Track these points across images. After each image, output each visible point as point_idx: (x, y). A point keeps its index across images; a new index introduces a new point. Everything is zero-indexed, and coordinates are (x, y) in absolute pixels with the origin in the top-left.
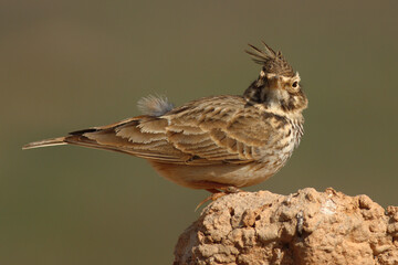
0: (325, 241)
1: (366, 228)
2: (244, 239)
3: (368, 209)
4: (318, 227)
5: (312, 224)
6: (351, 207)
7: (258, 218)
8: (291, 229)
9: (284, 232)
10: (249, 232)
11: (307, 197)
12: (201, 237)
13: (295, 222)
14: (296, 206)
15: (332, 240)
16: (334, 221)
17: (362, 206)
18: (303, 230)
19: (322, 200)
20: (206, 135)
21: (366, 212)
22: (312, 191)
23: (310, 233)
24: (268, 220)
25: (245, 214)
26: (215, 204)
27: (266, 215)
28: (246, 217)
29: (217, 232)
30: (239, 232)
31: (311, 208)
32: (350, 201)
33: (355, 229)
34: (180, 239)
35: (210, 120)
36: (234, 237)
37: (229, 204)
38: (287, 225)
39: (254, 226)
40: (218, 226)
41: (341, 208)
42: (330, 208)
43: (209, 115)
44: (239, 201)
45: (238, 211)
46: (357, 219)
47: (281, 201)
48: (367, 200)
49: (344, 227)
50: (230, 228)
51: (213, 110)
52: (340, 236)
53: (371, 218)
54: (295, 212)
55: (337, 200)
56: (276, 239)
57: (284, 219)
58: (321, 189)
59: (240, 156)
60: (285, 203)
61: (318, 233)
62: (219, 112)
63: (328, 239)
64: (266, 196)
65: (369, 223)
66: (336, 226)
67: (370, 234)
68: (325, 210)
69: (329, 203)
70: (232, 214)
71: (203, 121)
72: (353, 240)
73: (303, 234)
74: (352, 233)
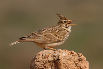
0: (63, 61)
1: (73, 58)
2: (45, 61)
3: (73, 54)
4: (62, 58)
5: (60, 57)
6: (69, 53)
7: (48, 56)
8: (56, 59)
9: (54, 59)
10: (46, 59)
11: (59, 51)
12: (35, 61)
13: (56, 57)
14: (57, 53)
15: (65, 61)
16: (65, 57)
17: (72, 53)
18: (58, 59)
19: (63, 52)
20: (52, 35)
21: (73, 55)
22: (61, 50)
23: (60, 59)
24: (51, 56)
25: (45, 55)
26: (39, 53)
27: (50, 55)
28: (46, 56)
29: (39, 59)
30: (44, 59)
31: (60, 54)
32: (69, 52)
33: (70, 58)
34: (32, 61)
35: (53, 32)
36: (43, 61)
37: (42, 53)
38: (55, 58)
39: (47, 58)
40: (39, 58)
41: (67, 54)
42: (64, 54)
43: (52, 31)
44: (44, 52)
45: (44, 55)
46: (71, 56)
47: (54, 52)
48: (73, 52)
49: (68, 58)
50: (42, 58)
51: (52, 30)
52: (67, 60)
53: (74, 56)
54: (57, 55)
55: (66, 52)
56: (52, 61)
57: (54, 56)
58: (63, 49)
59: (60, 40)
60: (54, 53)
61: (62, 60)
62: (54, 30)
63: (64, 61)
64: (50, 51)
65: (74, 57)
66: (66, 58)
67: (74, 59)
68: (63, 54)
69: (64, 53)
70: (43, 55)
71: (51, 32)
72: (70, 61)
73: (58, 60)
74: (70, 59)
